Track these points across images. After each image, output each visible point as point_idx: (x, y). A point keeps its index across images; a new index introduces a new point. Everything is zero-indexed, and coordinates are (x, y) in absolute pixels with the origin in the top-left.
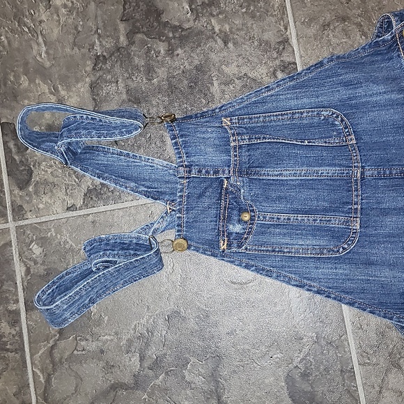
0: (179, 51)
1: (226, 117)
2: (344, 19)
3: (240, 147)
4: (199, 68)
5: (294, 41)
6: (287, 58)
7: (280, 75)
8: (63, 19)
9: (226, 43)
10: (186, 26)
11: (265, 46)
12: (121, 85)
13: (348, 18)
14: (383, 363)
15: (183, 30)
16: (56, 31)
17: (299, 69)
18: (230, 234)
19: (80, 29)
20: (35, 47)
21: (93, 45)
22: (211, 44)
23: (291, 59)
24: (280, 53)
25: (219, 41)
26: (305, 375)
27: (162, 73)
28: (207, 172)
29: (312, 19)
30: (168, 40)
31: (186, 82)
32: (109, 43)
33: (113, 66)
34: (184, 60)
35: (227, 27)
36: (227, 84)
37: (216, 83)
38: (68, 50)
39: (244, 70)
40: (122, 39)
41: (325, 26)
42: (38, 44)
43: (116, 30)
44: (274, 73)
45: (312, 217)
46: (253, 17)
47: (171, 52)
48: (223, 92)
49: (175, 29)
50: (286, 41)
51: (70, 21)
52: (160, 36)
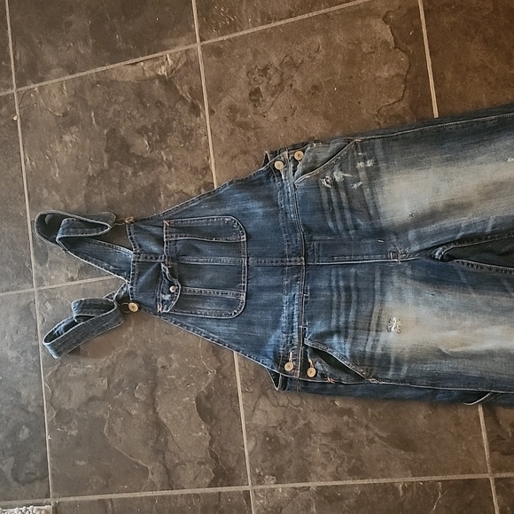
0: (141, 173)
1: (166, 220)
2: (245, 153)
3: (170, 242)
4: (152, 185)
5: (213, 168)
6: (207, 179)
7: (203, 192)
8: (70, 151)
9: (170, 168)
10: (146, 156)
11: (195, 171)
12: (103, 196)
13: (248, 152)
14: (257, 391)
15: (144, 158)
16: (65, 159)
17: (216, 187)
18: (163, 300)
19: (80, 157)
20: (52, 169)
21: (87, 169)
22: (160, 168)
23: (210, 180)
24: (204, 176)
25: (166, 167)
26: (208, 398)
27: (129, 188)
28: (151, 258)
29: (225, 153)
30: (134, 166)
31: (144, 195)
32: (97, 167)
33: (99, 183)
34: (144, 179)
35: (171, 158)
36: (169, 197)
37: (162, 196)
38: (72, 172)
39: (181, 187)
40: (105, 164)
41: (233, 157)
42: (54, 168)
43: (102, 158)
44: (199, 190)
45: (216, 291)
46: (188, 150)
47: (135, 174)
48: (167, 203)
49: (138, 157)
50: (207, 168)
51: (74, 152)
52: (129, 163)
